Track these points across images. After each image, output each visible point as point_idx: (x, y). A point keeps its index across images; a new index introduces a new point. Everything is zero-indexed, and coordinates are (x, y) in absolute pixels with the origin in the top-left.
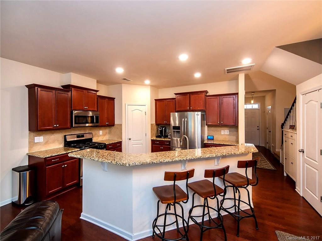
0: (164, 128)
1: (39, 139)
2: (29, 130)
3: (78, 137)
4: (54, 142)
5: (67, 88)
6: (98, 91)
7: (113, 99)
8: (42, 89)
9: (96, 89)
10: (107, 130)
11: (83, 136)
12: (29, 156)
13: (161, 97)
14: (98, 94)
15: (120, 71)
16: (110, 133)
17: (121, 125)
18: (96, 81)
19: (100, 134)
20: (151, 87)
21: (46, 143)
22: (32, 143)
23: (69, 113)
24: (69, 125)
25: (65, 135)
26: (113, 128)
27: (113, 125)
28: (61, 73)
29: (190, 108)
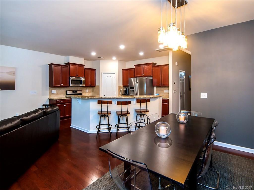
0: (127, 89)
1: (54, 92)
2: (49, 87)
3: (73, 92)
4: (60, 94)
5: (68, 64)
6: (85, 65)
7: (94, 70)
8: (56, 66)
9: (83, 64)
10: (91, 89)
11: (76, 92)
12: (49, 99)
13: (127, 67)
14: (85, 67)
15: (94, 54)
16: (93, 91)
17: (99, 86)
18: (84, 59)
19: (87, 92)
20: (118, 61)
21: (57, 94)
22: (51, 94)
23: (68, 78)
24: (68, 85)
25: (66, 90)
26: (95, 88)
27: (95, 86)
28: (65, 56)
29: (143, 75)
